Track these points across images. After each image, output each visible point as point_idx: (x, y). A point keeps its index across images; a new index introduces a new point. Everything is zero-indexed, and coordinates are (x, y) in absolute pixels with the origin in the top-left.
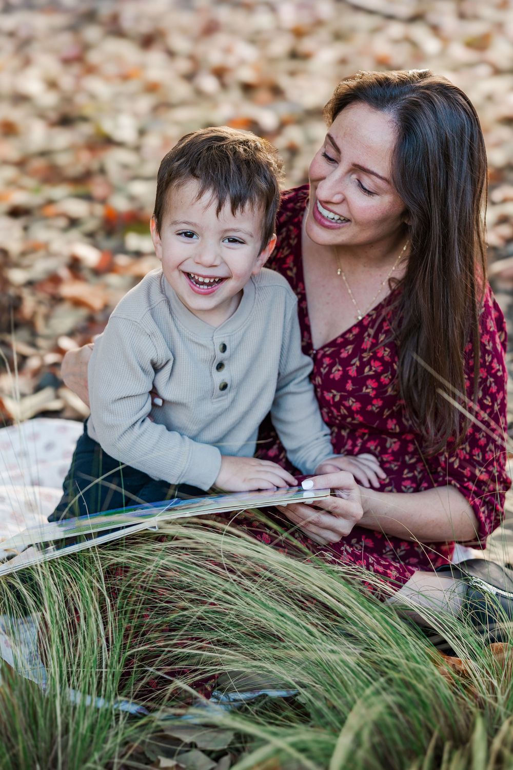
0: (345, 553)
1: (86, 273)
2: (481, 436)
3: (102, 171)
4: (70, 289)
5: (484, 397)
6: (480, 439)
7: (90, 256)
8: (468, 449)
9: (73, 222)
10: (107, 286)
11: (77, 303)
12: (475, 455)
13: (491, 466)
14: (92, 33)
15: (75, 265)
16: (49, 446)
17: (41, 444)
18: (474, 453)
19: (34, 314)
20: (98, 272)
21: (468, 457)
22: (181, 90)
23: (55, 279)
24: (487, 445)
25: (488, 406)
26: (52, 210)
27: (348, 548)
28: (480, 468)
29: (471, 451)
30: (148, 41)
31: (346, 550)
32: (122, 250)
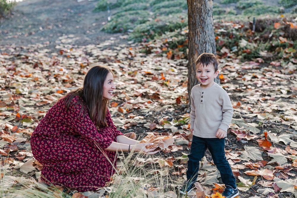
1: (9, 132)
3: (17, 103)
7: (11, 127)
9: (7, 117)
10: (15, 135)
11: (6, 140)
14: (18, 62)
15: (6, 129)
22: (45, 81)
30: (35, 66)
32: (21, 126)
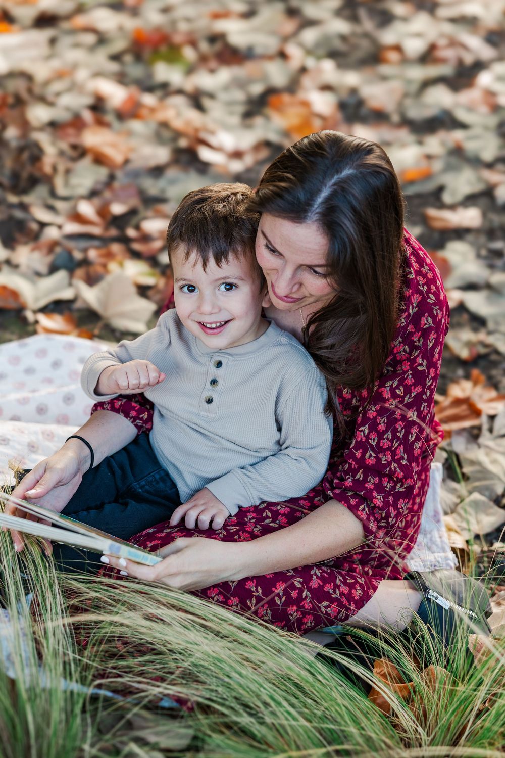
0: (314, 577)
1: (110, 118)
2: (383, 420)
4: (93, 138)
5: (398, 387)
6: (380, 424)
8: (367, 431)
9: (101, 39)
10: (130, 134)
11: (98, 158)
12: (371, 439)
13: (382, 454)
16: (56, 364)
17: (49, 360)
18: (370, 436)
19: (55, 169)
20: (122, 116)
21: (364, 439)
23: (77, 123)
24: (385, 432)
25: (399, 396)
26: (81, 21)
27: (317, 571)
28: (371, 452)
29: (369, 434)
31: (316, 574)
